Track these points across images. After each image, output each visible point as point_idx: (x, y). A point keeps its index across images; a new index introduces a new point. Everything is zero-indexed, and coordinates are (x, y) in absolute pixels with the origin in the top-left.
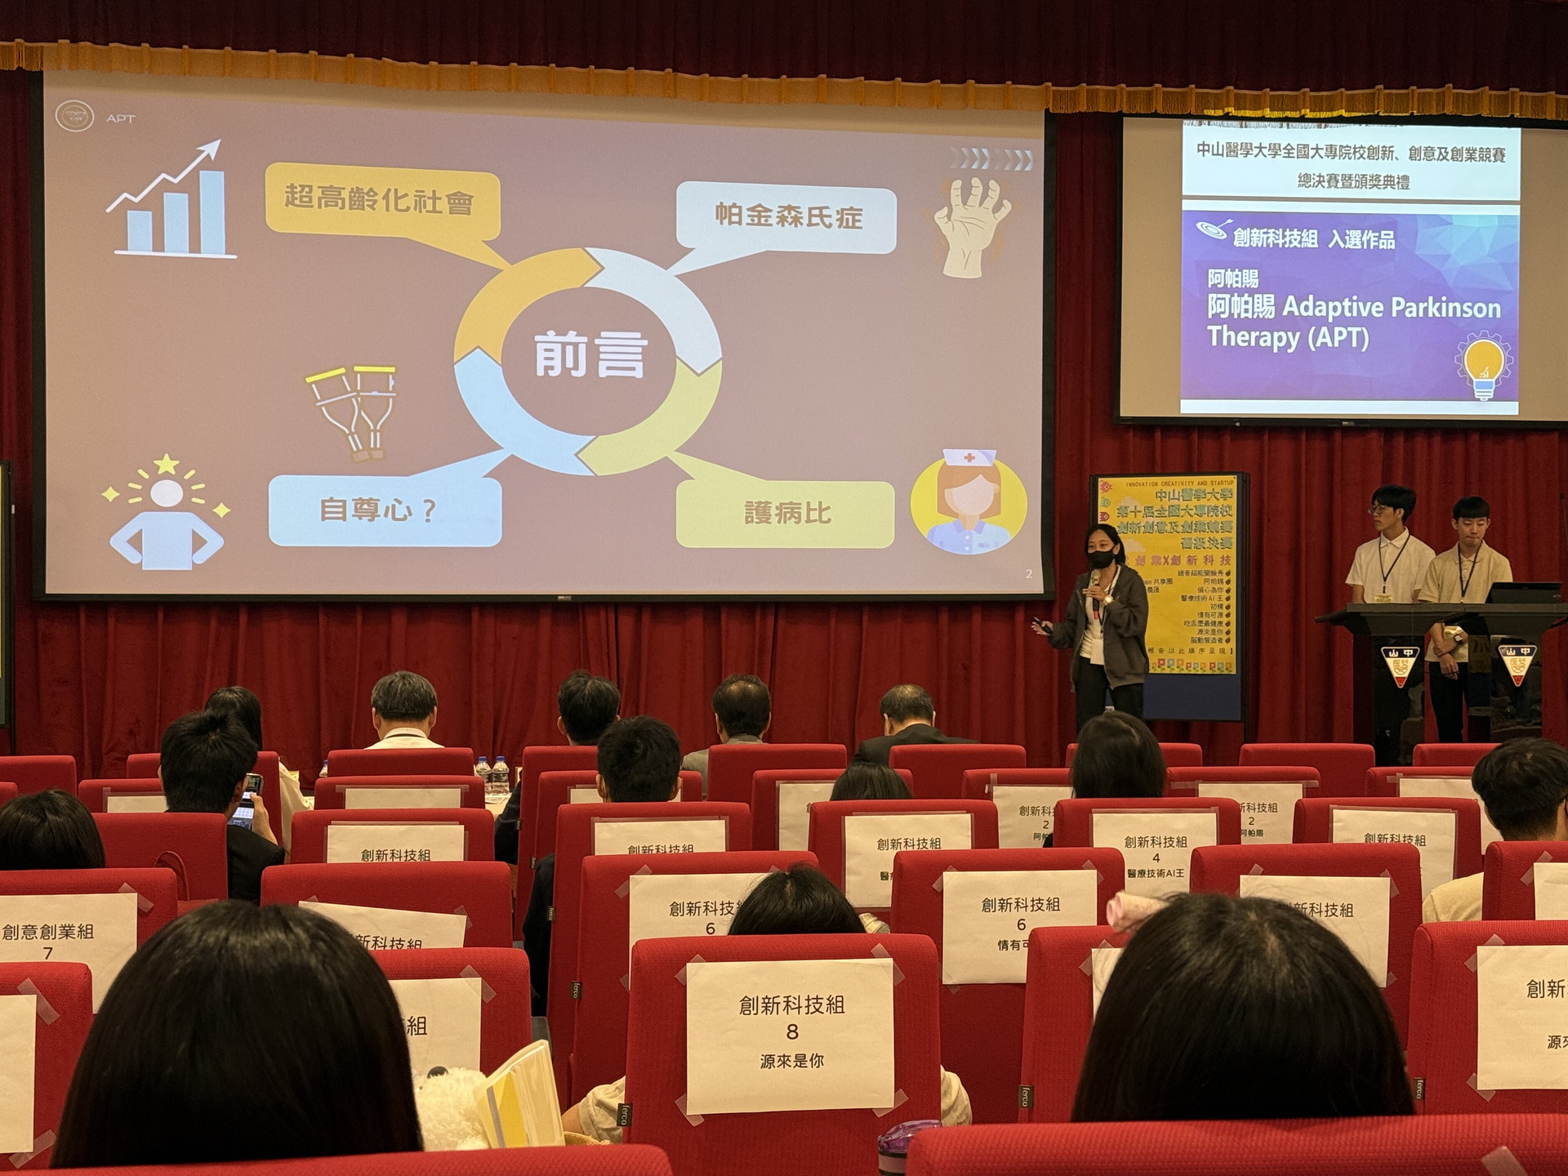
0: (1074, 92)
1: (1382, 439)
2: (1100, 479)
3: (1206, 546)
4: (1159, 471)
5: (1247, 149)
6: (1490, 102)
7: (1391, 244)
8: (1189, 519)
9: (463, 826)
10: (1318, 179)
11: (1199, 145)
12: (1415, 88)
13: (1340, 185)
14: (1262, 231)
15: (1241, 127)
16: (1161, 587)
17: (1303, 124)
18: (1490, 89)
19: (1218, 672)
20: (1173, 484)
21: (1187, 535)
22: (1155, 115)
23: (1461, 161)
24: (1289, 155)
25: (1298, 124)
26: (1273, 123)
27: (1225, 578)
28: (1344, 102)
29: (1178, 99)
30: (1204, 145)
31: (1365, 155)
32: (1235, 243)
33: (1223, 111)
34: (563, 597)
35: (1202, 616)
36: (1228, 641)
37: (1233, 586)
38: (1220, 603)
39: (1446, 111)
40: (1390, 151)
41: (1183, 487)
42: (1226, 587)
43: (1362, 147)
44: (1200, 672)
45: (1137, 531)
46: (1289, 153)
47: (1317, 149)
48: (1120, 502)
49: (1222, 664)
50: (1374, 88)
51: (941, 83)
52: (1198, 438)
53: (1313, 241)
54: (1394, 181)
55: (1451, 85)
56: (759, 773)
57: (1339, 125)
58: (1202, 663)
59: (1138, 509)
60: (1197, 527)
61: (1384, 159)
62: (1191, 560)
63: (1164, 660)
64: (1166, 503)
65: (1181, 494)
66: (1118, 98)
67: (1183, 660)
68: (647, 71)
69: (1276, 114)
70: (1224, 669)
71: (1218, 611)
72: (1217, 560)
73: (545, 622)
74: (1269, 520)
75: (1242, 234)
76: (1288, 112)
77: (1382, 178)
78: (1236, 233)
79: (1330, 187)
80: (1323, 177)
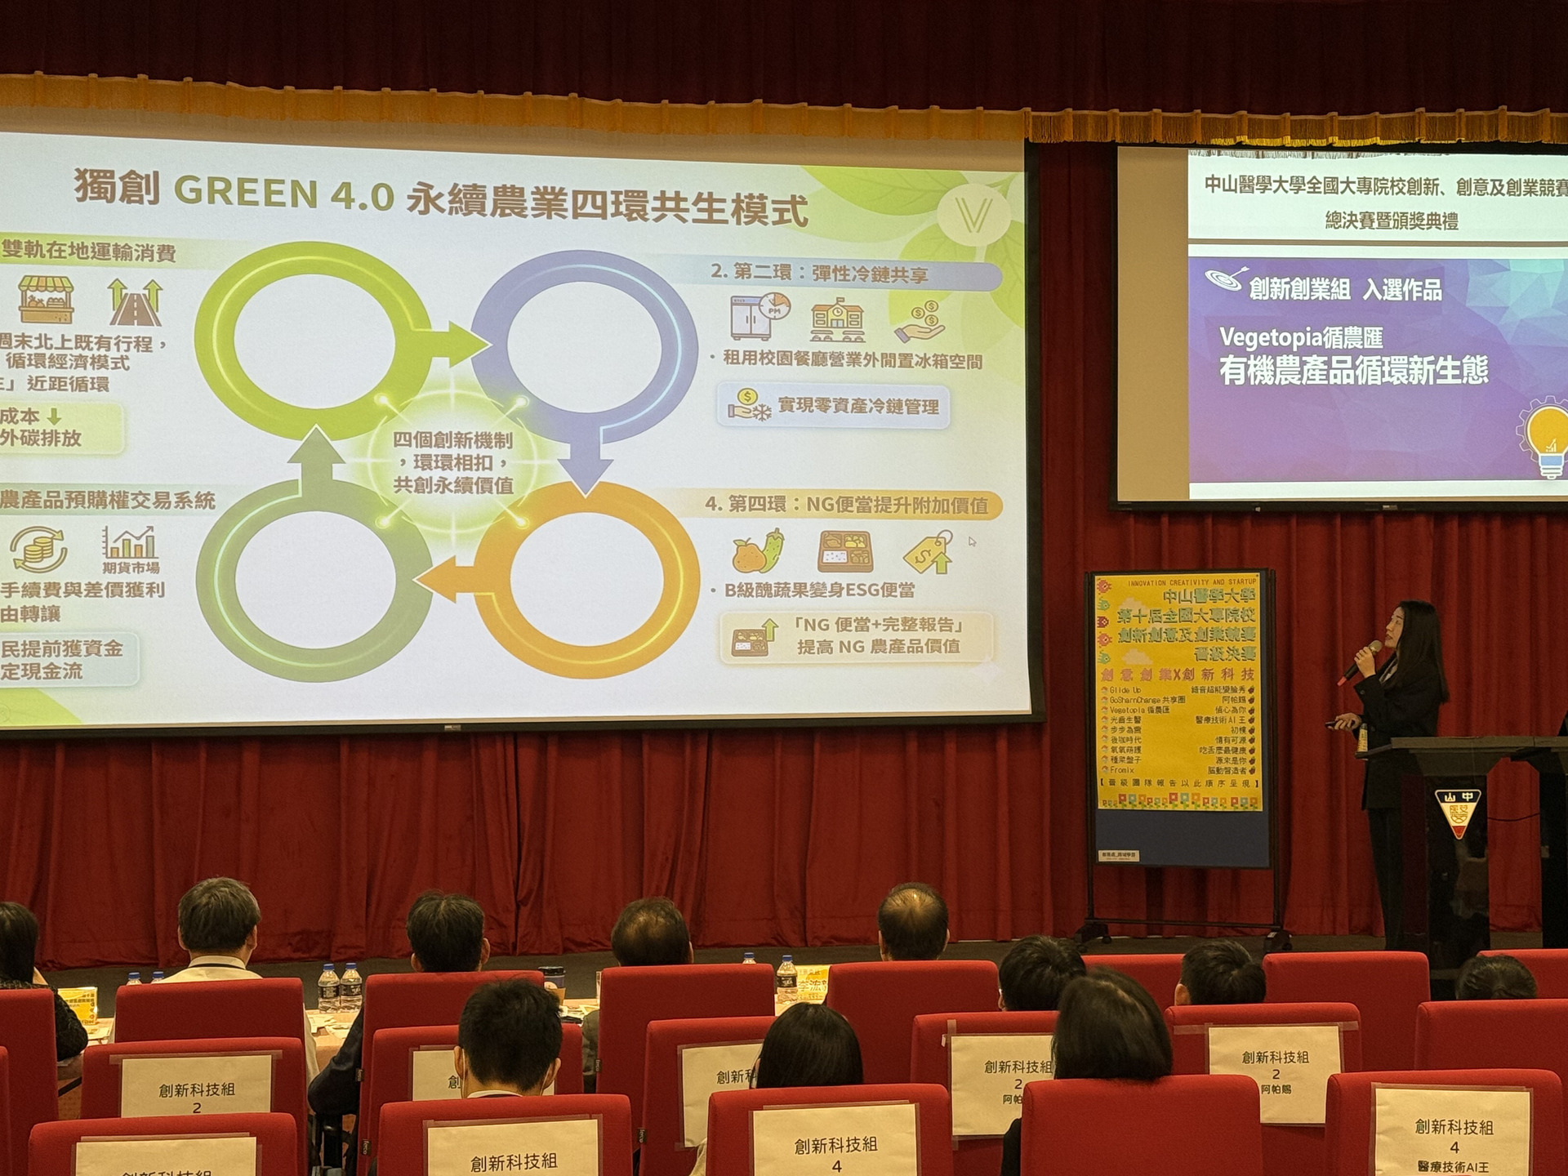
0: (1060, 117)
1: (1432, 526)
2: (1097, 577)
3: (1223, 658)
4: (1166, 568)
5: (1264, 183)
6: (1552, 126)
7: (1437, 295)
8: (1204, 625)
9: (255, 1138)
10: (1349, 218)
11: (1207, 179)
12: (1462, 110)
13: (1375, 225)
14: (1284, 280)
15: (1258, 157)
16: (1170, 705)
17: (1331, 153)
18: (1551, 111)
19: (1241, 809)
20: (1183, 583)
21: (1201, 645)
22: (1155, 144)
23: (1519, 195)
24: (1314, 190)
25: (1325, 153)
26: (1296, 153)
27: (1248, 696)
28: (1379, 125)
29: (1180, 126)
30: (1213, 178)
31: (1405, 190)
32: (1251, 296)
33: (1235, 140)
34: (450, 727)
35: (1221, 741)
36: (1252, 771)
37: (1257, 705)
38: (1242, 725)
39: (1499, 138)
40: (1434, 185)
41: (1197, 586)
42: (1248, 706)
43: (1401, 180)
44: (1220, 809)
45: (1142, 641)
46: (1314, 188)
47: (1348, 183)
48: (1121, 604)
49: (1246, 799)
50: (1414, 111)
51: (900, 108)
52: (1213, 525)
53: (1345, 292)
54: (1439, 220)
55: (1505, 107)
56: (654, 1025)
57: (1373, 154)
58: (1221, 799)
59: (1142, 613)
60: (1216, 635)
61: (1427, 194)
62: (1207, 674)
63: (1176, 794)
64: (1176, 606)
65: (1193, 595)
66: (1110, 125)
67: (1198, 795)
68: (547, 97)
69: (1298, 143)
70: (1248, 805)
71: (1240, 735)
72: (1238, 673)
73: (430, 757)
74: (1298, 622)
75: (1260, 285)
76: (1312, 140)
77: (1425, 217)
78: (1252, 283)
79: (1363, 227)
80: (1356, 215)
